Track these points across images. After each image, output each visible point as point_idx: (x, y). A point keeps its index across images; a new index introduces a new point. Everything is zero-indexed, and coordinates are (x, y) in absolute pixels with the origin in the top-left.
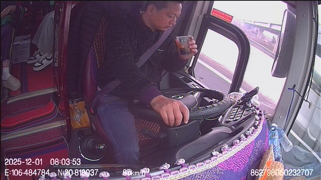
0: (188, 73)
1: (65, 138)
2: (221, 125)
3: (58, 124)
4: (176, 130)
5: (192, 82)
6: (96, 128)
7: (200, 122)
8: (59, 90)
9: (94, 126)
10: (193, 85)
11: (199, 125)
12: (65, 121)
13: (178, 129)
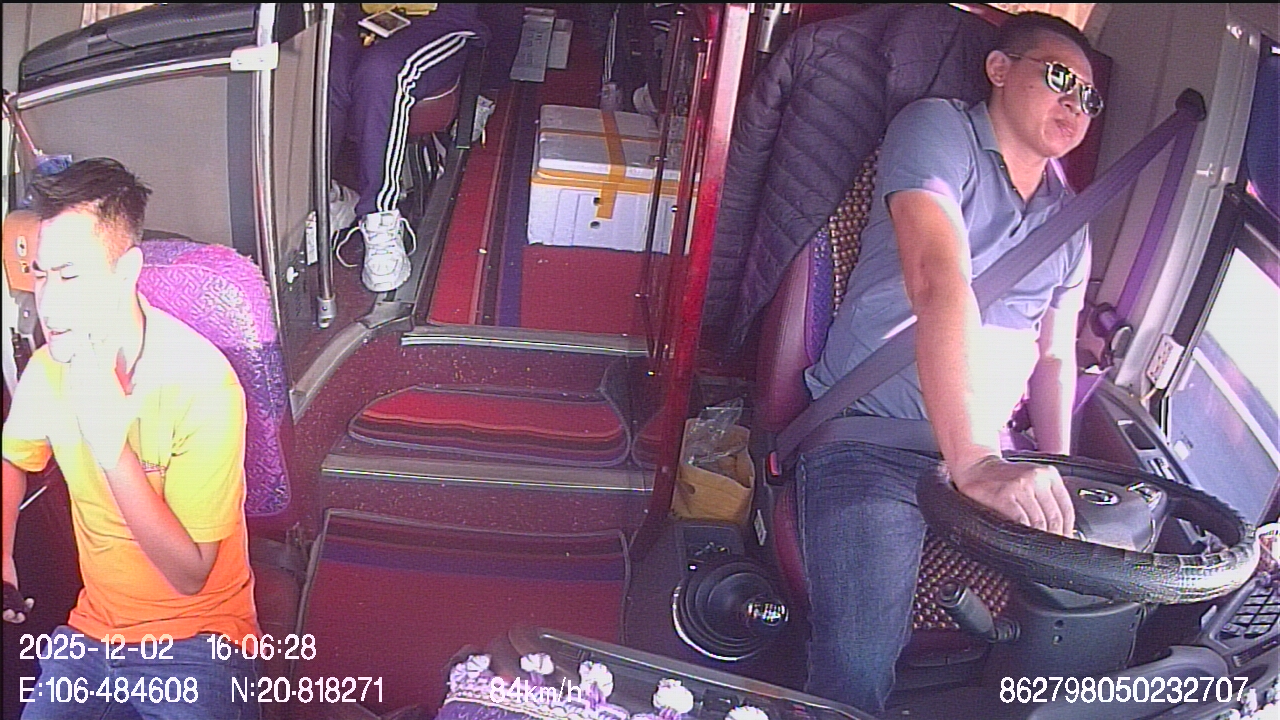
0: (1148, 409)
1: (628, 544)
2: (1206, 642)
3: (613, 483)
4: (1060, 623)
5: (1154, 448)
6: (768, 535)
7: (1145, 614)
8: (655, 353)
9: (763, 527)
10: (1156, 460)
11: (1138, 623)
12: (652, 478)
13: (1066, 618)
